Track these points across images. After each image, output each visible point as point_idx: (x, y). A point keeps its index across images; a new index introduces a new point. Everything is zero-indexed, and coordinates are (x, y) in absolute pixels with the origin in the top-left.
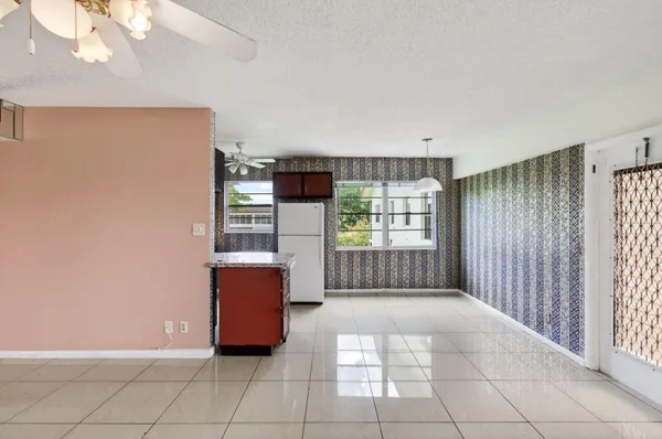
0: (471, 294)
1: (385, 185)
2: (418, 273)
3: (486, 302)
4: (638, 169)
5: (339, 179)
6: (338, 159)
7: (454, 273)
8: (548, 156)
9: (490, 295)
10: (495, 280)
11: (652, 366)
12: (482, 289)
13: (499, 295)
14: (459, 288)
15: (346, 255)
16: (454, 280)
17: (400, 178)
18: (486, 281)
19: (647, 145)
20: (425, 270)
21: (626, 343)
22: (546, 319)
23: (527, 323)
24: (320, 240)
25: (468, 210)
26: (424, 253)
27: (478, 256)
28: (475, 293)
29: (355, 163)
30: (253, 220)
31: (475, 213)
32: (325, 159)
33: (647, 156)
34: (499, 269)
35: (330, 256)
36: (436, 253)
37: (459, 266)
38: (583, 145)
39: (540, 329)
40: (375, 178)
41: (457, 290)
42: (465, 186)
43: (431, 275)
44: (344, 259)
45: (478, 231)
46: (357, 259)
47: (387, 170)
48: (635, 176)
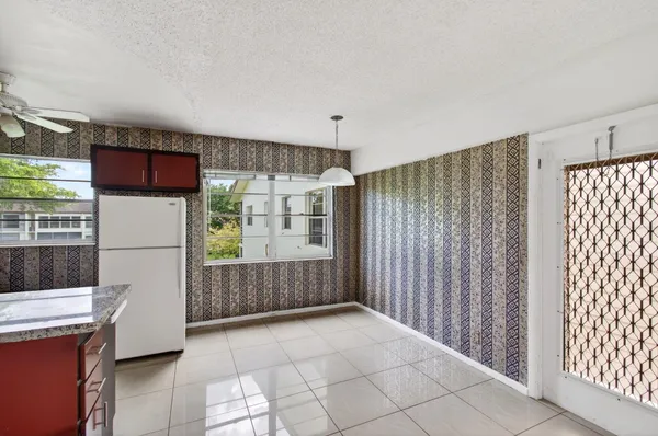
0: (373, 307)
1: (272, 178)
2: (313, 287)
3: (393, 317)
4: (599, 164)
5: (209, 167)
6: (207, 138)
7: (352, 285)
8: (477, 148)
9: (398, 310)
10: (405, 292)
11: (616, 395)
12: (388, 302)
13: (410, 310)
14: (357, 300)
15: (219, 272)
16: (352, 293)
17: (291, 170)
18: (393, 294)
19: (611, 135)
20: (320, 283)
21: (581, 366)
22: (474, 338)
23: (447, 342)
24: (179, 254)
25: (370, 212)
26: (320, 262)
27: (383, 264)
28: (378, 306)
29: (232, 146)
30: (83, 224)
31: (378, 215)
32: (188, 136)
33: (611, 148)
34: (411, 280)
35: (195, 274)
36: (333, 262)
37: (358, 275)
38: (525, 136)
39: (465, 349)
40: (260, 168)
41: (356, 304)
42: (366, 185)
43: (327, 289)
44: (217, 277)
45: (383, 236)
46: (234, 276)
47: (276, 159)
48: (595, 172)
